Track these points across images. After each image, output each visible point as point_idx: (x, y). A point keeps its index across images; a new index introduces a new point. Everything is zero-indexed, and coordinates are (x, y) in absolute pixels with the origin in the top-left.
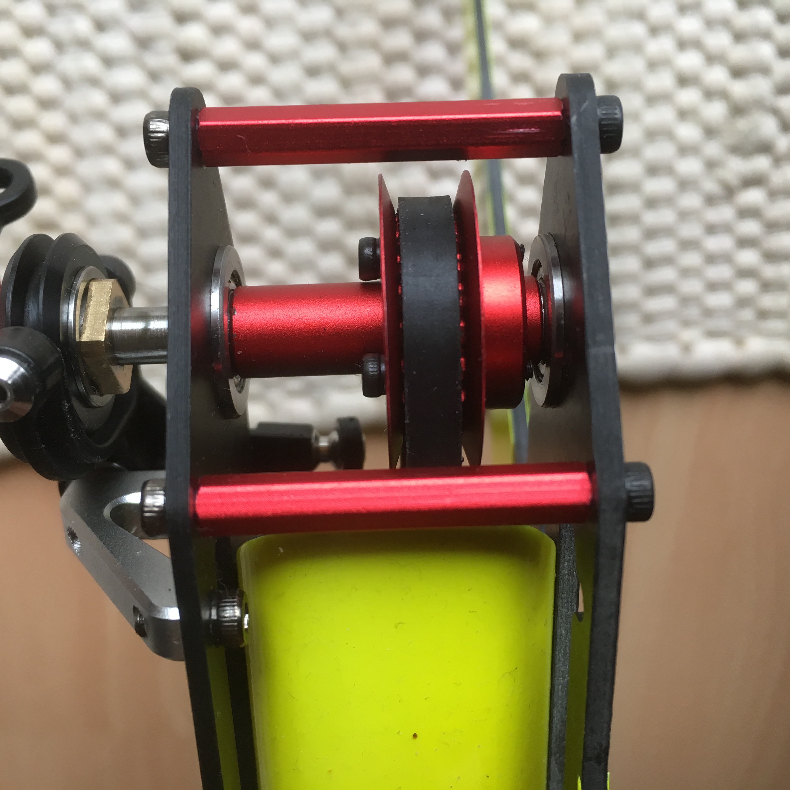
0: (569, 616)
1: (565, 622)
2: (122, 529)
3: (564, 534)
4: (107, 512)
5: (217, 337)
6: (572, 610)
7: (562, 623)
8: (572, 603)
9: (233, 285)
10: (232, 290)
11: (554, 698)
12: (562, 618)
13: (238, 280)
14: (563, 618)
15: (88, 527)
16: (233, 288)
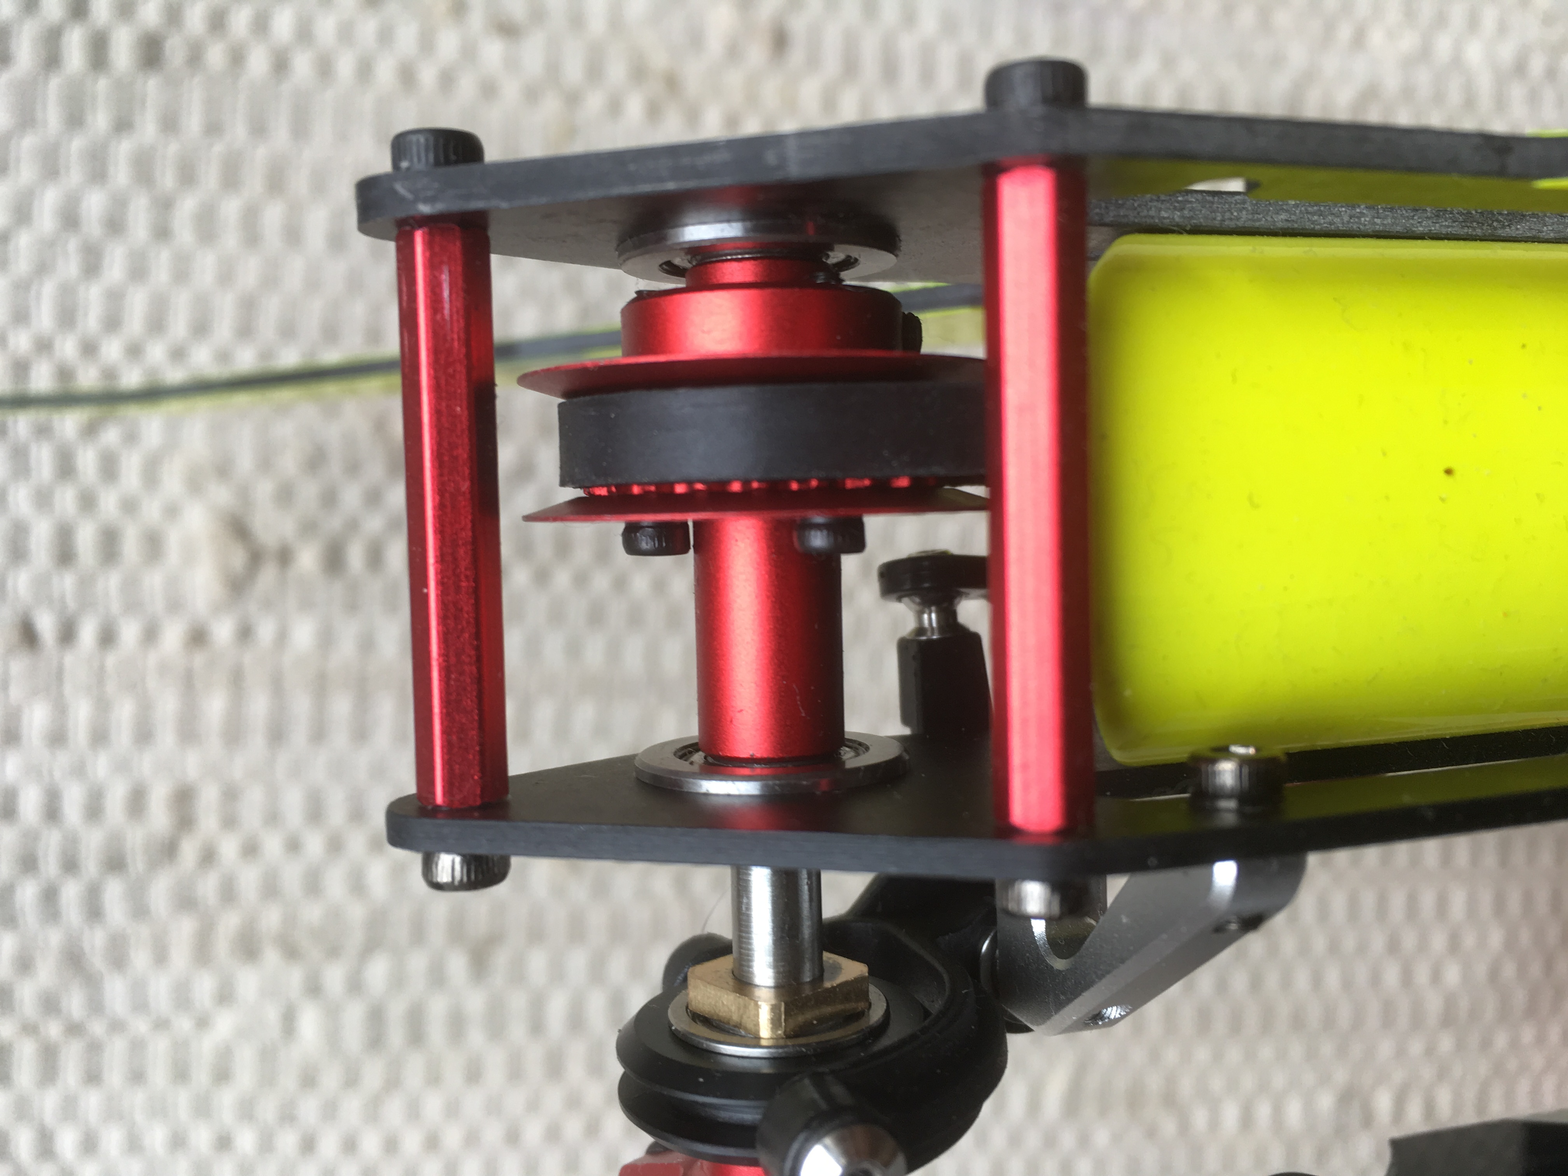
0: (1254, 208)
1: (1265, 213)
2: (1087, 943)
3: (1113, 217)
4: (1059, 964)
5: (779, 785)
6: (1244, 202)
7: (1266, 220)
8: (1232, 203)
9: (698, 757)
10: (705, 758)
11: (1397, 232)
12: (1259, 220)
13: (689, 747)
14: (1257, 217)
15: (1083, 996)
16: (703, 757)
